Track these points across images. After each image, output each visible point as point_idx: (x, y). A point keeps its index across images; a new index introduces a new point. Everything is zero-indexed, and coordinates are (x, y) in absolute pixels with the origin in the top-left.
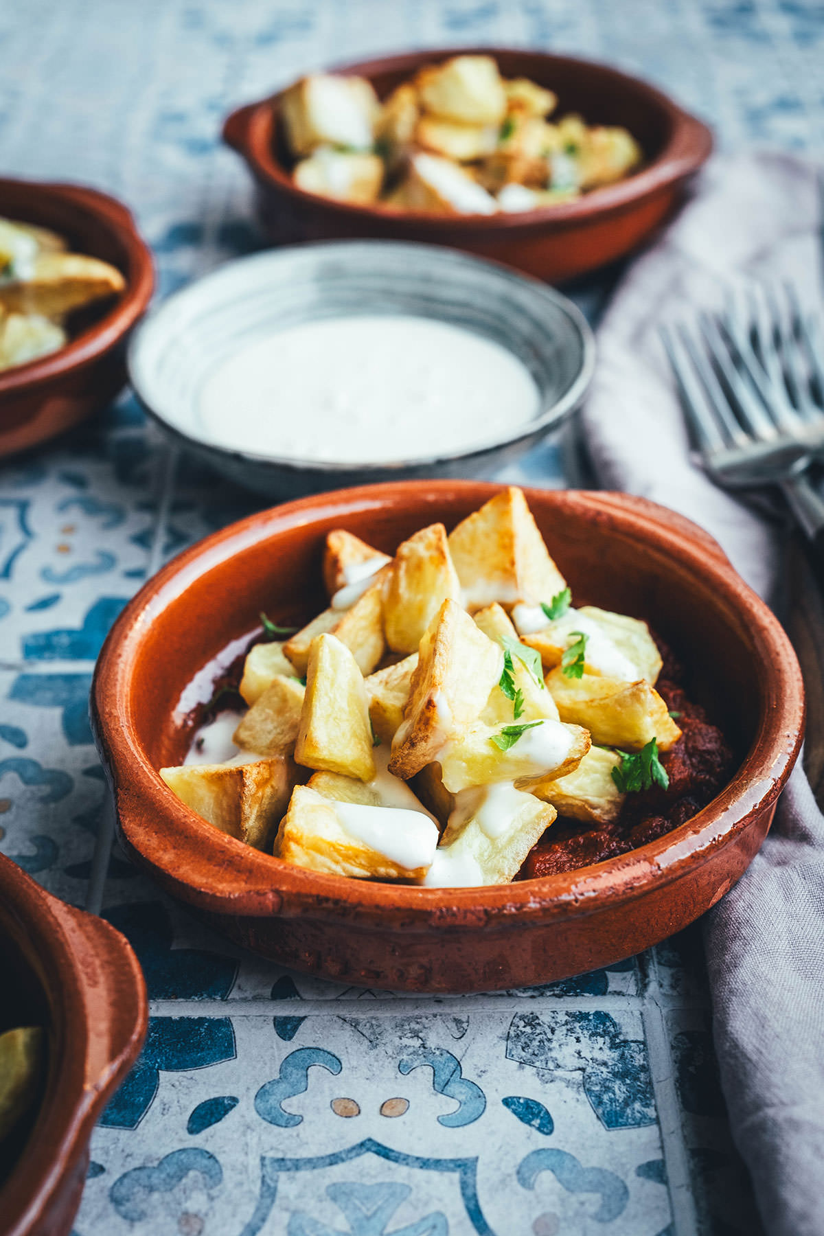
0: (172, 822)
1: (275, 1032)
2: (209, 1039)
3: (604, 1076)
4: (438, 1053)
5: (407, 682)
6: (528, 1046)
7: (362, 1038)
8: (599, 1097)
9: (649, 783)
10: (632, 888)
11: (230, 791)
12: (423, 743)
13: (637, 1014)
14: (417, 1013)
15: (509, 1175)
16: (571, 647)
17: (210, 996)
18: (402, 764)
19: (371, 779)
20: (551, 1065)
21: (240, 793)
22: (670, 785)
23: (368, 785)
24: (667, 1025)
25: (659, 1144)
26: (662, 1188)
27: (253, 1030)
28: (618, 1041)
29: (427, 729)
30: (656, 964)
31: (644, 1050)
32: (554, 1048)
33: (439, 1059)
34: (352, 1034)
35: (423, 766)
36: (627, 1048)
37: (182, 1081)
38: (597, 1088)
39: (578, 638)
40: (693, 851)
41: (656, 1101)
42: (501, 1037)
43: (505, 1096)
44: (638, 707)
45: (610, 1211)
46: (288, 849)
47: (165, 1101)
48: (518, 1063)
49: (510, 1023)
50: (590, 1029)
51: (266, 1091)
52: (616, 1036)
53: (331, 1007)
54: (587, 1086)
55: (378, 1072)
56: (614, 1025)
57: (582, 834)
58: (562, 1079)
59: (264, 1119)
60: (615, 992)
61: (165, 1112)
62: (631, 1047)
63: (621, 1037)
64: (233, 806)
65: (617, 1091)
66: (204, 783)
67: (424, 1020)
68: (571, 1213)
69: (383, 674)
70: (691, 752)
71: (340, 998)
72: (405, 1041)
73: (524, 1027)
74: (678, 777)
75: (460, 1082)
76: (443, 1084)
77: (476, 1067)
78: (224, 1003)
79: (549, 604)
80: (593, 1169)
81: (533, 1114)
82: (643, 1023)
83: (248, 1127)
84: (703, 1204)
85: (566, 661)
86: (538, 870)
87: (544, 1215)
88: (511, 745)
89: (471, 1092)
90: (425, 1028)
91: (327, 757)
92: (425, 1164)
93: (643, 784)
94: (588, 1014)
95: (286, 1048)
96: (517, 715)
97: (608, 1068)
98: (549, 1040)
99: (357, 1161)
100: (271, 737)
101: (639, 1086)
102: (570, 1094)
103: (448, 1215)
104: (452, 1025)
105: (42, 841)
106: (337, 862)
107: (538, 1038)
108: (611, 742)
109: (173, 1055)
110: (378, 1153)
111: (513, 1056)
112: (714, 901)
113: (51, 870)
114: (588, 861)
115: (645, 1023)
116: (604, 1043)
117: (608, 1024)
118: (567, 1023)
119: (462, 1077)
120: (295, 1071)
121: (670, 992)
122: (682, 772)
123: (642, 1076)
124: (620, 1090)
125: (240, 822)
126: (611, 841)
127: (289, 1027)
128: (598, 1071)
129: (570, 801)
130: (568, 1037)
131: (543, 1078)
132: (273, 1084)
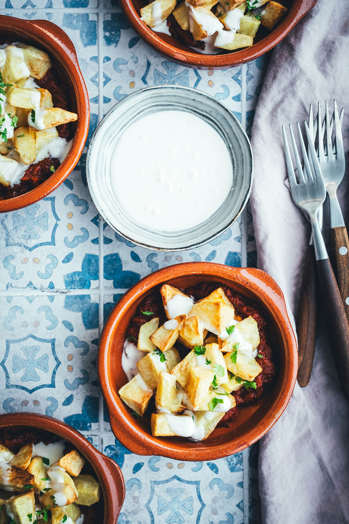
8: (230, 462)
9: (251, 387)
15: (207, 486)
22: (257, 388)
25: (242, 477)
26: (242, 489)
37: (130, 457)
41: (243, 464)
45: (229, 496)
47: (127, 464)
51: (151, 460)
54: (227, 459)
59: (150, 469)
61: (127, 467)
65: (234, 461)
68: (221, 496)
70: (264, 375)
79: (229, 328)
80: (227, 484)
81: (214, 468)
83: (147, 472)
84: (251, 494)
87: (215, 497)
88: (214, 407)
92: (189, 482)
99: (173, 481)
100: (148, 378)
101: (240, 459)
102: (223, 462)
103: (193, 497)
110: (177, 479)
113: (88, 383)
122: (261, 383)
123: (241, 456)
132: (152, 458)
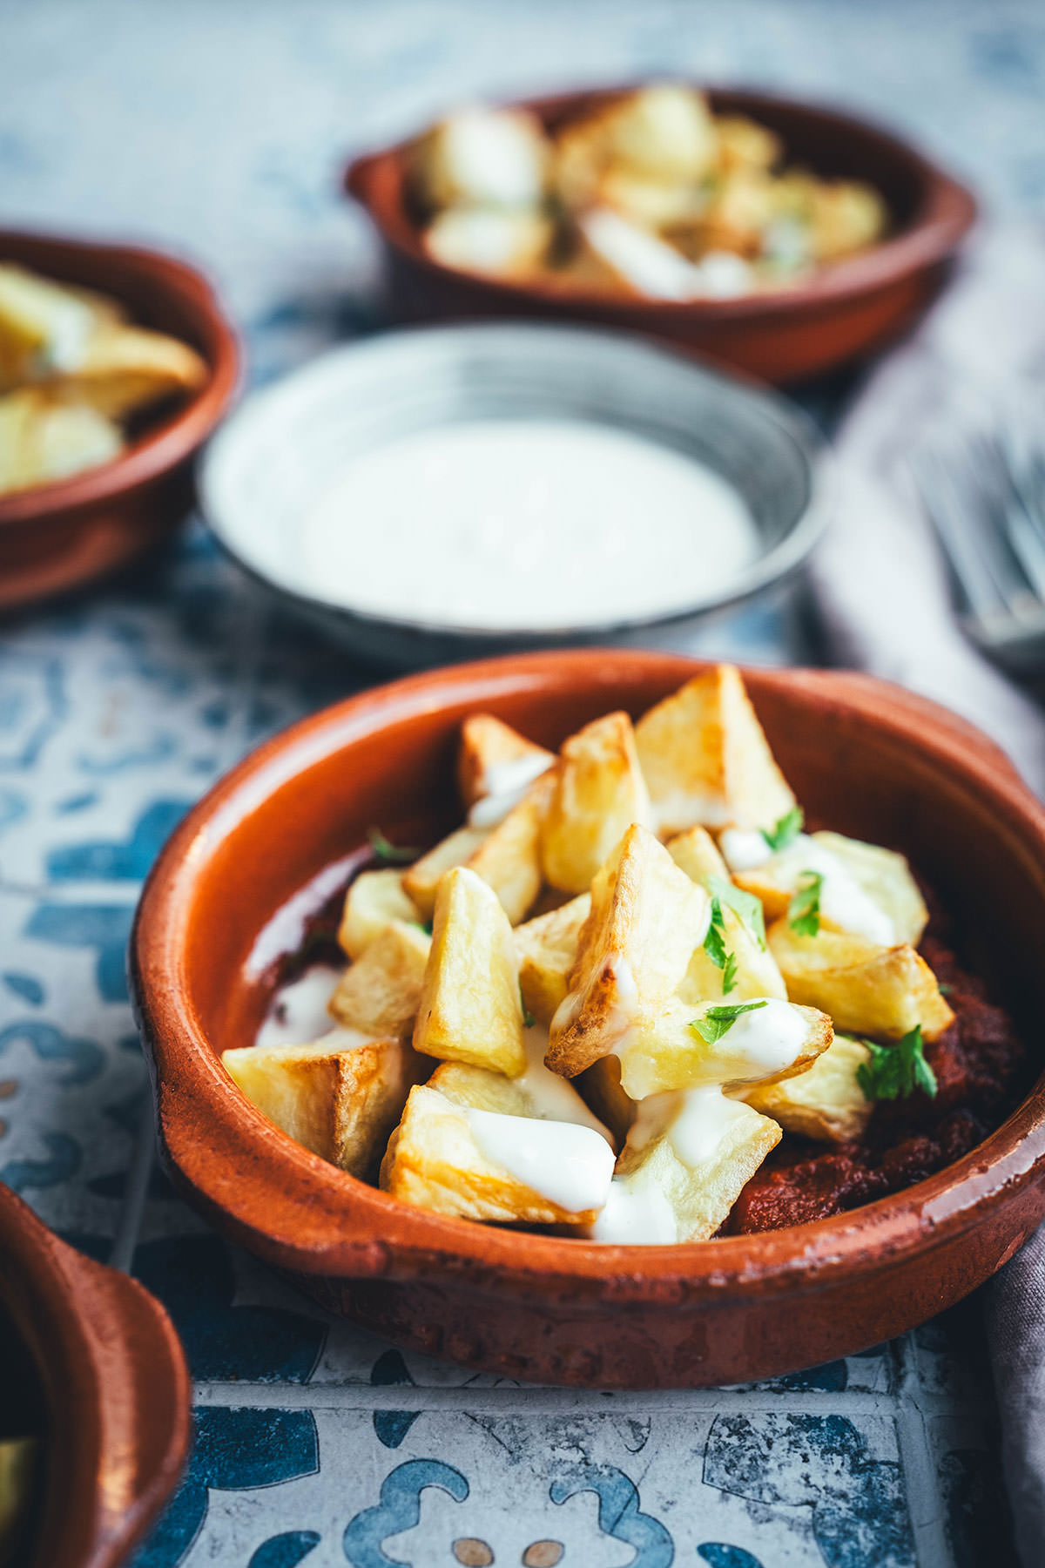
0: (237, 1135)
1: (375, 1435)
2: (280, 1443)
3: (843, 1514)
4: (606, 1472)
5: (574, 938)
6: (735, 1465)
7: (502, 1446)
8: (835, 1547)
9: (909, 1088)
10: (893, 1251)
11: (320, 1086)
12: (596, 1029)
13: (888, 1420)
14: (576, 1411)
16: (802, 892)
17: (285, 1378)
18: (564, 1056)
19: (520, 1074)
20: (767, 1496)
21: (334, 1091)
22: (939, 1093)
23: (515, 1082)
24: (932, 1439)
27: (344, 1430)
28: (862, 1461)
29: (601, 1010)
30: (915, 1348)
31: (899, 1477)
32: (771, 1469)
33: (608, 1481)
34: (485, 1441)
35: (594, 1060)
36: (876, 1473)
37: (241, 1506)
38: (832, 1533)
39: (810, 881)
40: (979, 1198)
41: (917, 1555)
42: (696, 1451)
43: (702, 1541)
44: (897, 982)
46: (400, 1179)
47: (216, 1535)
48: (720, 1492)
49: (708, 1430)
50: (822, 1443)
51: (361, 1524)
52: (859, 1453)
53: (456, 1398)
54: (819, 1529)
55: (520, 1500)
56: (857, 1437)
57: (813, 1157)
58: (783, 1518)
60: (857, 1387)
61: (215, 1552)
62: (880, 1471)
63: (867, 1456)
64: (325, 1109)
65: (862, 1539)
66: (284, 1074)
67: (586, 1421)
69: (539, 924)
70: (967, 1044)
71: (466, 1385)
72: (560, 1453)
73: (729, 1436)
74: (950, 1081)
75: (636, 1518)
76: (612, 1520)
77: (660, 1496)
78: (304, 1388)
79: (771, 828)
82: (897, 1436)
85: (795, 912)
86: (753, 1211)
88: (720, 1035)
89: (652, 1534)
90: (588, 1434)
91: (458, 1046)
93: (901, 1089)
94: (819, 1420)
95: (390, 1459)
96: (727, 989)
97: (848, 1502)
98: (765, 1458)
100: (380, 1009)
101: (893, 1531)
102: (794, 1541)
104: (626, 1430)
105: (58, 1141)
106: (470, 1199)
107: (749, 1454)
108: (856, 1027)
109: (229, 1466)
111: (712, 1480)
112: (1001, 1262)
113: (69, 1184)
114: (822, 1199)
115: (901, 1436)
116: (843, 1464)
117: (848, 1435)
118: (789, 1432)
119: (641, 1510)
120: (401, 1495)
121: (935, 1390)
122: (957, 1074)
123: (897, 1516)
124: (865, 1537)
125: (334, 1132)
126: (855, 1170)
127: (395, 1427)
128: (835, 1507)
129: (799, 1112)
130: (791, 1453)
131: (756, 1515)
132: (370, 1515)
